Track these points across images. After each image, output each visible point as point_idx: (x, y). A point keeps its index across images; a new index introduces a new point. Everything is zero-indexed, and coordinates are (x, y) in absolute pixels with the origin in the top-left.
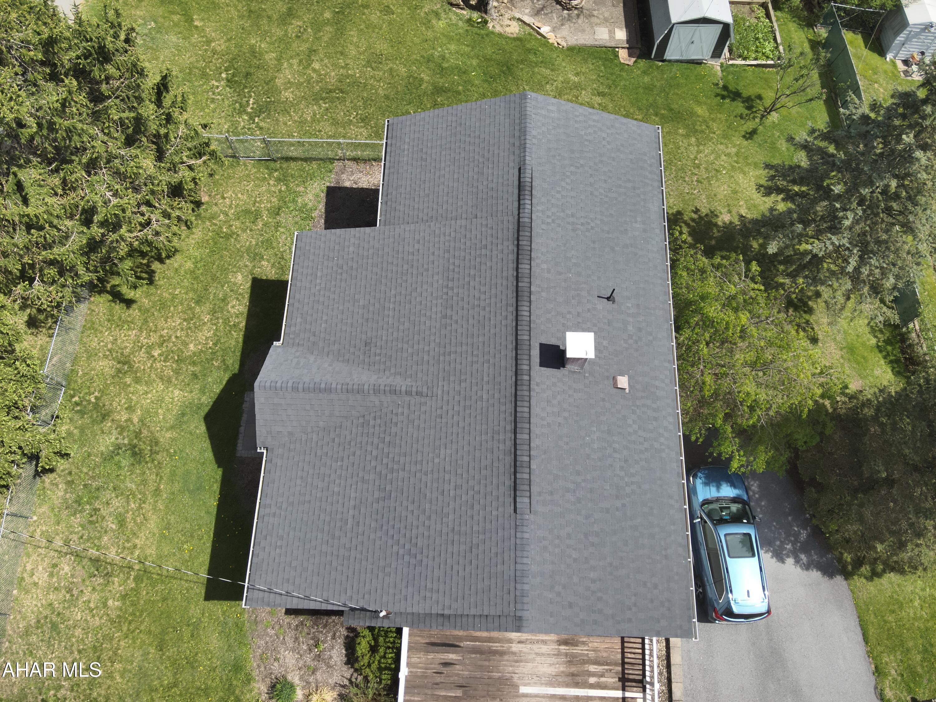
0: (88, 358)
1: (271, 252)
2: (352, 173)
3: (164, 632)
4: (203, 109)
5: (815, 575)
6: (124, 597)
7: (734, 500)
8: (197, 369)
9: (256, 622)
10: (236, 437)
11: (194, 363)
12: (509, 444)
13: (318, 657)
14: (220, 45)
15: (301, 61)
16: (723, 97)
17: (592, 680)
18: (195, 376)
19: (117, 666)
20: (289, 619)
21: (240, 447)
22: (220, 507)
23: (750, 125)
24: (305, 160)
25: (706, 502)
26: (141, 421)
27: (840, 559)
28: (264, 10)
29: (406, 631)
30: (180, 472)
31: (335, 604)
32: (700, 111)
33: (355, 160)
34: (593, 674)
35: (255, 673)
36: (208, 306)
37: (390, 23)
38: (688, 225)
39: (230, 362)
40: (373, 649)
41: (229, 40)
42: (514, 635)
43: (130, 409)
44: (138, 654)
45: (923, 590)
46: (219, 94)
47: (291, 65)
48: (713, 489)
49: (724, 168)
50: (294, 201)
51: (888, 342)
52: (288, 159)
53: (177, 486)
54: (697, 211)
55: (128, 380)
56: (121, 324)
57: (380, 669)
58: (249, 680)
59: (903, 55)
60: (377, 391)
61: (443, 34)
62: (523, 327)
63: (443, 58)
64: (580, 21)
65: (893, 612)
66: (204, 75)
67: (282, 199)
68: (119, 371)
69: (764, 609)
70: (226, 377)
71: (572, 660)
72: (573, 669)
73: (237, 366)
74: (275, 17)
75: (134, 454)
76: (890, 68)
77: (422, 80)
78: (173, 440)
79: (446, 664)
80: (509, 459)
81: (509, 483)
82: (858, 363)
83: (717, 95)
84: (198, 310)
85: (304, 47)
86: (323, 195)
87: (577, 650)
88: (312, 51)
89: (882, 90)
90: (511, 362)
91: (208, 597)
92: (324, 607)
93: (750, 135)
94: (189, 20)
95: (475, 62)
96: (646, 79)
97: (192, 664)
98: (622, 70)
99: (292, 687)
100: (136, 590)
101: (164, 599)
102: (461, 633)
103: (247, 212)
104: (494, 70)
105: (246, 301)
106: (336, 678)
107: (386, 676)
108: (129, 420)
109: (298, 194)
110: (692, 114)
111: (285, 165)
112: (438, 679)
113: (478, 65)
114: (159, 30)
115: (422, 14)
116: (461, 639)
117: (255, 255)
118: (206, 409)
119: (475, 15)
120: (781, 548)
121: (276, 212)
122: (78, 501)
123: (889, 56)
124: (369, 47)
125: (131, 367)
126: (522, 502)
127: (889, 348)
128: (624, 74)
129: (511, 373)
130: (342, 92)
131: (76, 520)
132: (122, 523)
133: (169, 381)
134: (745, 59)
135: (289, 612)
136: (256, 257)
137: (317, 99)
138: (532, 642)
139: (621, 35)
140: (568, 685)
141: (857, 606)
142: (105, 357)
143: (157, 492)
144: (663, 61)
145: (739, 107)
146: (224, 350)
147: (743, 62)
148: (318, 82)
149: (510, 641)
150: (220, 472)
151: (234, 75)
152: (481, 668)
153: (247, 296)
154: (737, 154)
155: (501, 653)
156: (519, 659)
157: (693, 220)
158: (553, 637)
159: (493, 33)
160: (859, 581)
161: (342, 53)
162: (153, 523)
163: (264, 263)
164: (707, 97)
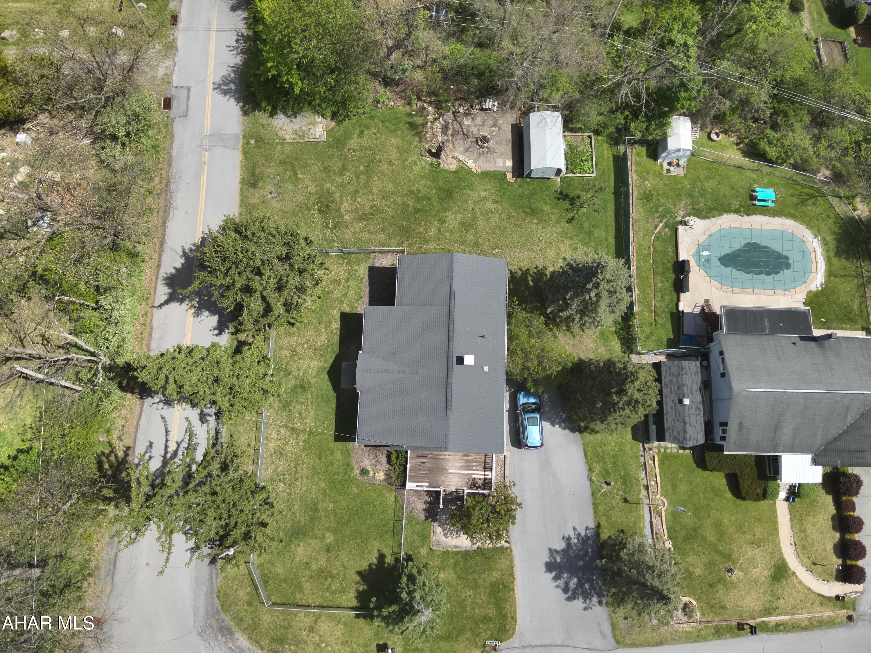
0: (280, 350)
1: (347, 299)
2: (379, 259)
3: (320, 453)
4: (309, 228)
5: (567, 431)
6: (304, 441)
7: (534, 403)
8: (322, 352)
9: (354, 449)
10: (340, 381)
11: (320, 350)
12: (445, 393)
13: (377, 461)
14: (312, 189)
15: (352, 197)
16: (559, 199)
17: (474, 468)
18: (321, 355)
19: (305, 465)
20: (365, 448)
21: (342, 384)
22: (337, 408)
23: (570, 215)
24: (358, 253)
25: (523, 404)
26: (303, 375)
27: (579, 425)
28: (331, 166)
29: (409, 452)
30: (320, 394)
31: (384, 443)
32: (546, 208)
33: (380, 252)
34: (474, 466)
35: (355, 467)
36: (323, 325)
37: (393, 172)
38: (531, 276)
39: (335, 349)
40: (397, 458)
41: (316, 186)
42: (447, 453)
43: (298, 370)
44: (312, 461)
45: (617, 439)
46: (316, 218)
47: (347, 200)
48: (526, 399)
49: (554, 241)
50: (355, 274)
51: (621, 329)
52: (350, 253)
53: (319, 400)
54: (536, 268)
55: (296, 358)
56: (291, 334)
57: (400, 465)
58: (353, 469)
59: (668, 160)
60: (398, 371)
61: (418, 175)
62: (450, 351)
63: (419, 191)
64: (488, 155)
65: (601, 447)
66: (308, 208)
67: (349, 273)
68: (292, 355)
69: (539, 444)
70: (334, 356)
71: (467, 461)
72: (467, 464)
73: (338, 351)
74: (337, 171)
75: (302, 388)
76: (658, 168)
77: (409, 205)
78: (316, 381)
79: (423, 463)
80: (444, 398)
81: (444, 406)
82: (604, 340)
83: (556, 198)
84: (319, 327)
85: (352, 189)
86: (367, 271)
87: (469, 458)
88: (356, 191)
89: (649, 185)
90: (446, 364)
91: (335, 441)
92: (380, 444)
93: (570, 221)
94: (296, 174)
95: (434, 191)
96: (520, 190)
97: (332, 464)
98: (508, 186)
99: (369, 471)
100: (309, 439)
101: (319, 442)
102: (428, 452)
103: (335, 281)
104: (443, 196)
105: (339, 322)
106: (384, 468)
107: (402, 467)
108: (298, 374)
109: (356, 271)
110: (542, 210)
111: (349, 256)
112: (420, 468)
113: (436, 194)
114: (282, 181)
115: (408, 164)
116: (428, 454)
117: (341, 301)
118: (328, 369)
119: (434, 160)
120: (554, 421)
121: (347, 280)
122: (284, 407)
123: (659, 161)
124: (384, 187)
125: (296, 352)
126: (449, 412)
127: (621, 332)
128: (509, 188)
129: (446, 368)
130: (372, 214)
131: (284, 414)
132: (300, 414)
133: (312, 358)
134: (574, 173)
135: (365, 446)
136: (341, 302)
137: (361, 219)
138: (453, 455)
139: (509, 164)
140: (465, 470)
141: (583, 444)
142: (286, 349)
143: (312, 402)
144: (531, 178)
145: (566, 204)
146: (332, 345)
147: (573, 175)
148: (361, 209)
149: (446, 455)
150: (335, 394)
151: (321, 207)
152: (435, 464)
153: (339, 320)
154: (562, 232)
155: (442, 459)
156: (448, 461)
157: (534, 273)
158: (461, 454)
159: (443, 170)
160: (586, 435)
161: (371, 192)
162: (312, 414)
163: (345, 305)
164: (550, 199)
